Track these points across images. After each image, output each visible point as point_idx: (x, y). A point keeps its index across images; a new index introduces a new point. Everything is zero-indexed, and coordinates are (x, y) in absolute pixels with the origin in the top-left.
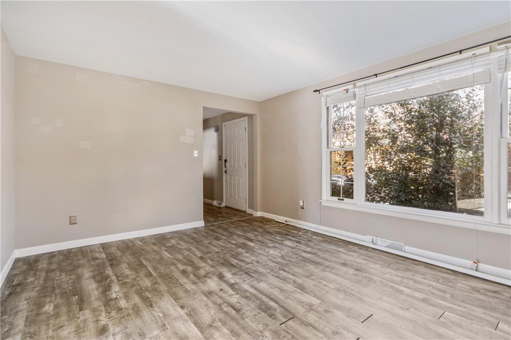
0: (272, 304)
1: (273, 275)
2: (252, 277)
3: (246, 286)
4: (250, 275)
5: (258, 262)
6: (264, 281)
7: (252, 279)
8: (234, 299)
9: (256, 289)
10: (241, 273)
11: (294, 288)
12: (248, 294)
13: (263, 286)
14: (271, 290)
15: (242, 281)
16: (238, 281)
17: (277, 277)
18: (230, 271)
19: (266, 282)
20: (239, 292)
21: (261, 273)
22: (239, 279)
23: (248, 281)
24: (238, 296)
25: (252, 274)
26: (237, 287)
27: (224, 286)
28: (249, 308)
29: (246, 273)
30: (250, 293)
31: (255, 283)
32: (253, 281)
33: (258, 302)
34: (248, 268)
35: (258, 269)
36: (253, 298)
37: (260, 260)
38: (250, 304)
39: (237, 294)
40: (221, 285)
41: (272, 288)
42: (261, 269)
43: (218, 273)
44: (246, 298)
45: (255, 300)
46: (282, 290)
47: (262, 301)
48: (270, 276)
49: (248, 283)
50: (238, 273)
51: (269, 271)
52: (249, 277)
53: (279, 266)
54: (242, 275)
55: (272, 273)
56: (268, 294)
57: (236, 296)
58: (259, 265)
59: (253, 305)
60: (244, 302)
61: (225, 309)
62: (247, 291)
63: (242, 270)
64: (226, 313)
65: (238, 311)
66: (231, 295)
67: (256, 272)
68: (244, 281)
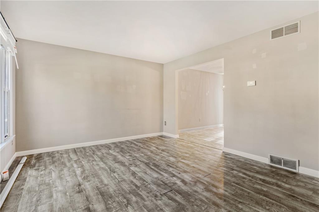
0: (153, 167)
1: (147, 182)
2: (162, 181)
3: (166, 175)
4: (163, 182)
5: (156, 196)
6: (154, 178)
7: (162, 180)
8: (171, 169)
9: (160, 174)
10: (170, 185)
11: (138, 174)
12: (164, 171)
13: (155, 175)
14: (151, 173)
15: (168, 178)
16: (171, 178)
17: (144, 181)
18: (179, 187)
19: (153, 178)
20: (169, 172)
21: (155, 184)
22: (170, 179)
23: (164, 178)
24: (169, 170)
25: (162, 183)
26: (171, 175)
27: (179, 175)
28: (164, 166)
29: (166, 184)
30: (163, 172)
31: (160, 177)
32: (161, 178)
33: (159, 168)
34: (165, 189)
35: (157, 188)
36: (162, 170)
37: (153, 199)
38: (163, 167)
39: (170, 171)
40: (181, 176)
41: (151, 174)
42: (154, 187)
43: (187, 184)
44: (165, 170)
45: (161, 169)
46: (146, 173)
47: (157, 168)
48: (149, 181)
49: (164, 177)
50: (172, 184)
51: (149, 186)
52: (164, 181)
53: (138, 191)
54: (169, 183)
55: (147, 184)
56: (154, 171)
57: (171, 171)
58: (155, 193)
59: (162, 167)
60: (166, 168)
61: (174, 166)
62: (165, 173)
63: (170, 187)
64: (173, 165)
65: (168, 165)
66: (173, 171)
67: (159, 185)
68: (167, 178)
